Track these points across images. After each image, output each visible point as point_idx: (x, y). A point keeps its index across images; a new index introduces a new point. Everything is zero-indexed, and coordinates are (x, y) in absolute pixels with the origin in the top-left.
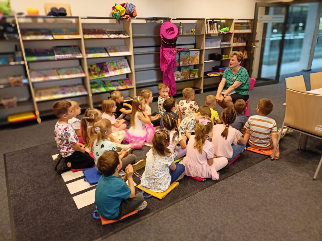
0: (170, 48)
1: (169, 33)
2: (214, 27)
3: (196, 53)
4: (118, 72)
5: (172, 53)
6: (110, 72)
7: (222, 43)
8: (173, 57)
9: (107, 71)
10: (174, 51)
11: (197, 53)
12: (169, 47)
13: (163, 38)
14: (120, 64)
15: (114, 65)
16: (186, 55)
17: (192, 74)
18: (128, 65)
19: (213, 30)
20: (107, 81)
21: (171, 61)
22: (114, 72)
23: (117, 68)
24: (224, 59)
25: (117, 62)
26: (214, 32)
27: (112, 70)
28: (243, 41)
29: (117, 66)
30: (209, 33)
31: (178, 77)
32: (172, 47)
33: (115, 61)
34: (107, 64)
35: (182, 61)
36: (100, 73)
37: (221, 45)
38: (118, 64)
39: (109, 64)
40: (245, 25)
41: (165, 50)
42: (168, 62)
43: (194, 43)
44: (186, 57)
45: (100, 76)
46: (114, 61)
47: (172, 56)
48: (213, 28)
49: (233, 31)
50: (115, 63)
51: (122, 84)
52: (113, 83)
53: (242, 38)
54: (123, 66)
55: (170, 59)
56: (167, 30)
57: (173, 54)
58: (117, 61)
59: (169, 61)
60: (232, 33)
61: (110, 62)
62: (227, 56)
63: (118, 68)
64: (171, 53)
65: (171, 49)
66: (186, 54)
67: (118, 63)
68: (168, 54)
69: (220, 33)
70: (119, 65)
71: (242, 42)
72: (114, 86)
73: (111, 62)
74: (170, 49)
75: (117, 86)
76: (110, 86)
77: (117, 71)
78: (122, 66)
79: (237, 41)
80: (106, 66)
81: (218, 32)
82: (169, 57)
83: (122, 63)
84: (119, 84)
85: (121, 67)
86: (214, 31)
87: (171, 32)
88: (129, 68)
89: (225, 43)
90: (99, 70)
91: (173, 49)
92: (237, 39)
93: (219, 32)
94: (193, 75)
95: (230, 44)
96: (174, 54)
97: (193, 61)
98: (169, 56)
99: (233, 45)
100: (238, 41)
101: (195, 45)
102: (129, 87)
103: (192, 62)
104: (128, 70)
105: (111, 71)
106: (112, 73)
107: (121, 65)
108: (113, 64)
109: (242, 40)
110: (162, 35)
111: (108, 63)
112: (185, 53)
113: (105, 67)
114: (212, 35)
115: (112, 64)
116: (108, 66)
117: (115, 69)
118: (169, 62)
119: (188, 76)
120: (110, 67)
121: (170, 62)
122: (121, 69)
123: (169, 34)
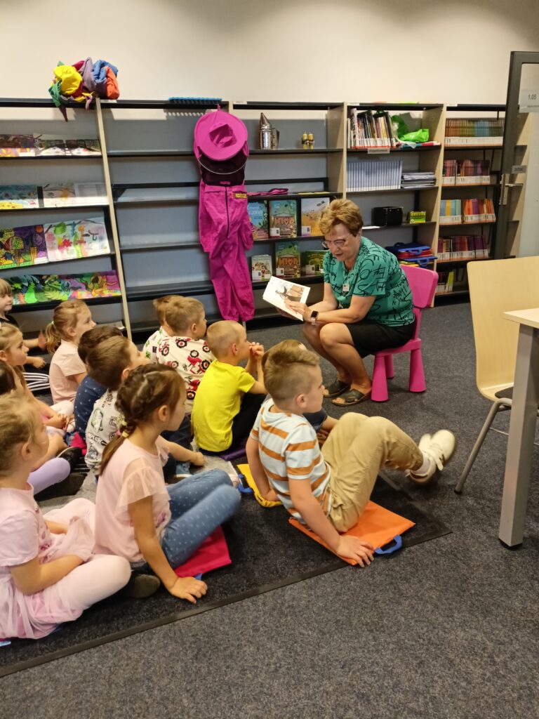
0: (226, 186)
1: (218, 142)
2: (378, 129)
3: (320, 202)
4: (72, 253)
5: (231, 200)
6: (50, 253)
7: (407, 177)
8: (233, 213)
9: (42, 248)
10: (238, 195)
11: (323, 202)
12: (222, 183)
13: (201, 159)
14: (81, 230)
15: (64, 234)
16: (288, 208)
17: (312, 264)
18: (105, 235)
19: (373, 137)
20: (48, 276)
21: (225, 223)
22: (62, 253)
23: (72, 240)
24: (413, 221)
25: (74, 225)
26: (379, 144)
27: (56, 246)
28: (479, 170)
29: (74, 234)
30: (358, 145)
31: (263, 272)
32: (229, 183)
33: (72, 222)
34: (45, 230)
35: (277, 227)
36: (20, 253)
37: (404, 181)
38: (77, 230)
39: (52, 230)
40: (487, 124)
41: (208, 192)
42: (218, 226)
43: (323, 175)
44: (289, 215)
45: (22, 260)
46: (66, 223)
47: (231, 210)
48: (373, 132)
49: (440, 139)
50: (69, 228)
51: (90, 286)
52: (66, 282)
53: (475, 162)
54: (91, 236)
55: (223, 217)
56: (213, 134)
57: (233, 205)
58: (76, 222)
59: (219, 223)
60: (439, 147)
61: (53, 224)
62: (423, 213)
63: (75, 240)
64: (227, 199)
65: (228, 188)
66: (286, 206)
67: (77, 227)
68: (219, 203)
69: (398, 146)
70: (79, 234)
71: (475, 174)
72: (66, 288)
73: (58, 226)
74: (223, 189)
75: (75, 289)
76: (54, 289)
77: (71, 248)
78: (87, 235)
79: (459, 172)
80: (42, 234)
81: (391, 142)
82: (222, 213)
83: (89, 227)
84: (84, 287)
85: (85, 238)
86: (377, 139)
87: (226, 139)
88: (106, 242)
89: (417, 176)
90: (21, 245)
91: (235, 188)
92: (460, 163)
93: (395, 144)
94: (314, 266)
95: (435, 180)
96: (236, 203)
97: (313, 226)
98: (220, 208)
99: (444, 181)
100: (462, 171)
101: (326, 181)
102: (107, 293)
103: (308, 230)
104: (103, 247)
105: (53, 248)
106: (55, 255)
107: (85, 233)
108: (64, 230)
109: (475, 168)
110: (199, 148)
111: (50, 227)
112: (285, 202)
113: (39, 238)
114: (369, 153)
115: (58, 229)
116: (46, 235)
117: (66, 243)
118: (220, 227)
119: (295, 270)
120: (52, 238)
121: (224, 227)
122: (83, 244)
123: (219, 145)
